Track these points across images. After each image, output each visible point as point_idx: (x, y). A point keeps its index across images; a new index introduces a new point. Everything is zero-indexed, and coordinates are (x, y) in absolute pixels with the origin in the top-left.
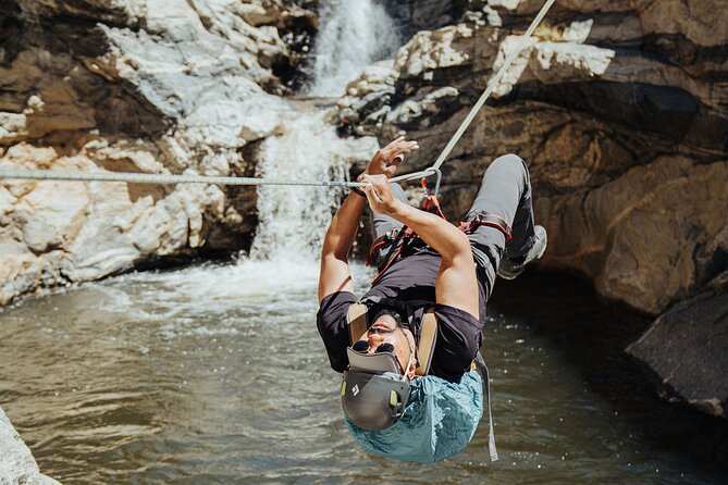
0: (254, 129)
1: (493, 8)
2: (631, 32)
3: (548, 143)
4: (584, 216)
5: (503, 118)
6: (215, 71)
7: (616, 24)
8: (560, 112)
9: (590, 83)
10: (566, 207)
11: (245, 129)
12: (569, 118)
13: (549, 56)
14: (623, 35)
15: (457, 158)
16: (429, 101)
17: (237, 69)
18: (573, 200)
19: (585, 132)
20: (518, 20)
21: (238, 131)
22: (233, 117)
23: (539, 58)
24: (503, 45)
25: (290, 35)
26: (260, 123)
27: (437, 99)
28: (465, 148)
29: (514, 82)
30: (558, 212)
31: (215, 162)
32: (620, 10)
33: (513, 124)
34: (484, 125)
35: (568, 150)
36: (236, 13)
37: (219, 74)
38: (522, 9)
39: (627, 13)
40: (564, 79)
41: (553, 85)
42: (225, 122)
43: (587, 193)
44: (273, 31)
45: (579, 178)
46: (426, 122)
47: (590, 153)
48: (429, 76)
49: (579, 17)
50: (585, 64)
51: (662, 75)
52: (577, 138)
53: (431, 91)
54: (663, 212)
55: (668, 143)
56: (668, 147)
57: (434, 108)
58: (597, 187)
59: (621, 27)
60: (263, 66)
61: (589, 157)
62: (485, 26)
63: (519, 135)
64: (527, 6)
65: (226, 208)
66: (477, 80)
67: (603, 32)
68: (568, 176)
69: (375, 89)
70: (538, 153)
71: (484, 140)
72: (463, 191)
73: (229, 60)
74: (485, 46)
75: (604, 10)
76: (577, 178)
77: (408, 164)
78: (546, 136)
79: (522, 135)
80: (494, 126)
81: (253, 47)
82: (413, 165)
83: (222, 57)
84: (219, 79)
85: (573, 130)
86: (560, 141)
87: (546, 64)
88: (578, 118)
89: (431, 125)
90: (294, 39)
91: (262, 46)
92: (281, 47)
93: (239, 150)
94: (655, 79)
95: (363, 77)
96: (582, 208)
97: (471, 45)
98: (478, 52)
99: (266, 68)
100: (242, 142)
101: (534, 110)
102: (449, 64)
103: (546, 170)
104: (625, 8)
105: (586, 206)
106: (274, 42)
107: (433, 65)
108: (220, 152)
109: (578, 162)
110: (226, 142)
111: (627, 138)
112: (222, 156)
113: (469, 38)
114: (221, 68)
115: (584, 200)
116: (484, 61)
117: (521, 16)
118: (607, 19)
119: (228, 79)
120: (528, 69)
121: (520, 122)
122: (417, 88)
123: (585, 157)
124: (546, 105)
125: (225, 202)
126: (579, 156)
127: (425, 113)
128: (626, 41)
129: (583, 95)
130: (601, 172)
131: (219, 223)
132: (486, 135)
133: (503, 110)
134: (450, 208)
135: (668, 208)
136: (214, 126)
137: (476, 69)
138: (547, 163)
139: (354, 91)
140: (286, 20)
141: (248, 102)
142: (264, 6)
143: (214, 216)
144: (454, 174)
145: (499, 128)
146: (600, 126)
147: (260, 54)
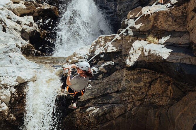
0: (23, 78)
1: (130, 28)
2: (186, 40)
3: (152, 86)
4: (168, 118)
5: (133, 75)
6: (5, 51)
7: (180, 36)
8: (155, 73)
9: (162, 62)
10: (160, 114)
11: (19, 78)
12: (159, 76)
13: (148, 51)
14: (182, 42)
15: (114, 92)
16: (102, 67)
17: (15, 49)
18: (163, 111)
19: (165, 82)
20: (140, 33)
21: (15, 79)
22: (13, 72)
23: (144, 52)
24: (133, 44)
25: (41, 20)
26: (25, 75)
27: (105, 66)
28: (118, 88)
29: (135, 60)
30: (158, 116)
31: (5, 92)
32: (183, 31)
33: (137, 78)
34: (125, 78)
35: (160, 89)
36: (10, 9)
37: (7, 52)
38: (142, 29)
39: (185, 32)
40: (153, 60)
41: (150, 63)
42: (10, 75)
43: (169, 108)
44: (31, 19)
45: (165, 102)
46: (101, 76)
47: (169, 91)
48: (102, 56)
49: (166, 33)
50: (160, 55)
51: (190, 60)
52: (163, 84)
53: (103, 63)
54: (190, 114)
55: (191, 87)
56: (191, 88)
57: (104, 70)
58: (172, 105)
59: (182, 38)
60: (24, 39)
61: (168, 92)
62: (127, 35)
63: (140, 82)
64: (144, 28)
65: (9, 114)
66: (123, 58)
67: (175, 40)
68: (162, 101)
69: (80, 61)
70: (148, 90)
71: (126, 84)
72: (116, 107)
73: (11, 45)
74: (126, 44)
75: (177, 30)
76: (165, 101)
77: (92, 95)
78: (150, 83)
79: (141, 83)
80: (129, 78)
81: (19, 28)
82: (95, 95)
83: (8, 44)
84: (7, 54)
85: (161, 81)
86: (156, 85)
87: (146, 54)
88: (162, 76)
89: (103, 78)
90: (43, 22)
91: (24, 27)
92: (35, 27)
93: (15, 87)
94: (187, 62)
95: (75, 55)
96: (167, 114)
97: (121, 43)
98: (124, 46)
99: (26, 40)
100: (17, 84)
101: (145, 72)
102: (111, 51)
103: (152, 98)
104: (185, 30)
105: (168, 113)
106: (31, 25)
107: (104, 51)
108: (7, 88)
109: (164, 95)
110: (10, 83)
111: (179, 85)
112: (8, 90)
113: (120, 40)
114: (8, 49)
115: (168, 111)
116: (126, 50)
117: (141, 32)
118: (177, 35)
119: (11, 54)
120: (141, 56)
121: (140, 77)
122: (98, 61)
123: (167, 92)
124: (148, 70)
125: (8, 111)
126: (165, 92)
127: (100, 72)
128: (183, 44)
129: (162, 67)
130: (173, 99)
131: (5, 120)
132: (126, 82)
133: (133, 72)
134: (111, 114)
135: (192, 113)
136: (5, 77)
137: (123, 54)
138: (153, 95)
139: (70, 61)
140: (39, 12)
141: (20, 65)
142: (26, 4)
143: (3, 117)
144: (113, 99)
145: (131, 79)
146: (171, 79)
147: (23, 32)
